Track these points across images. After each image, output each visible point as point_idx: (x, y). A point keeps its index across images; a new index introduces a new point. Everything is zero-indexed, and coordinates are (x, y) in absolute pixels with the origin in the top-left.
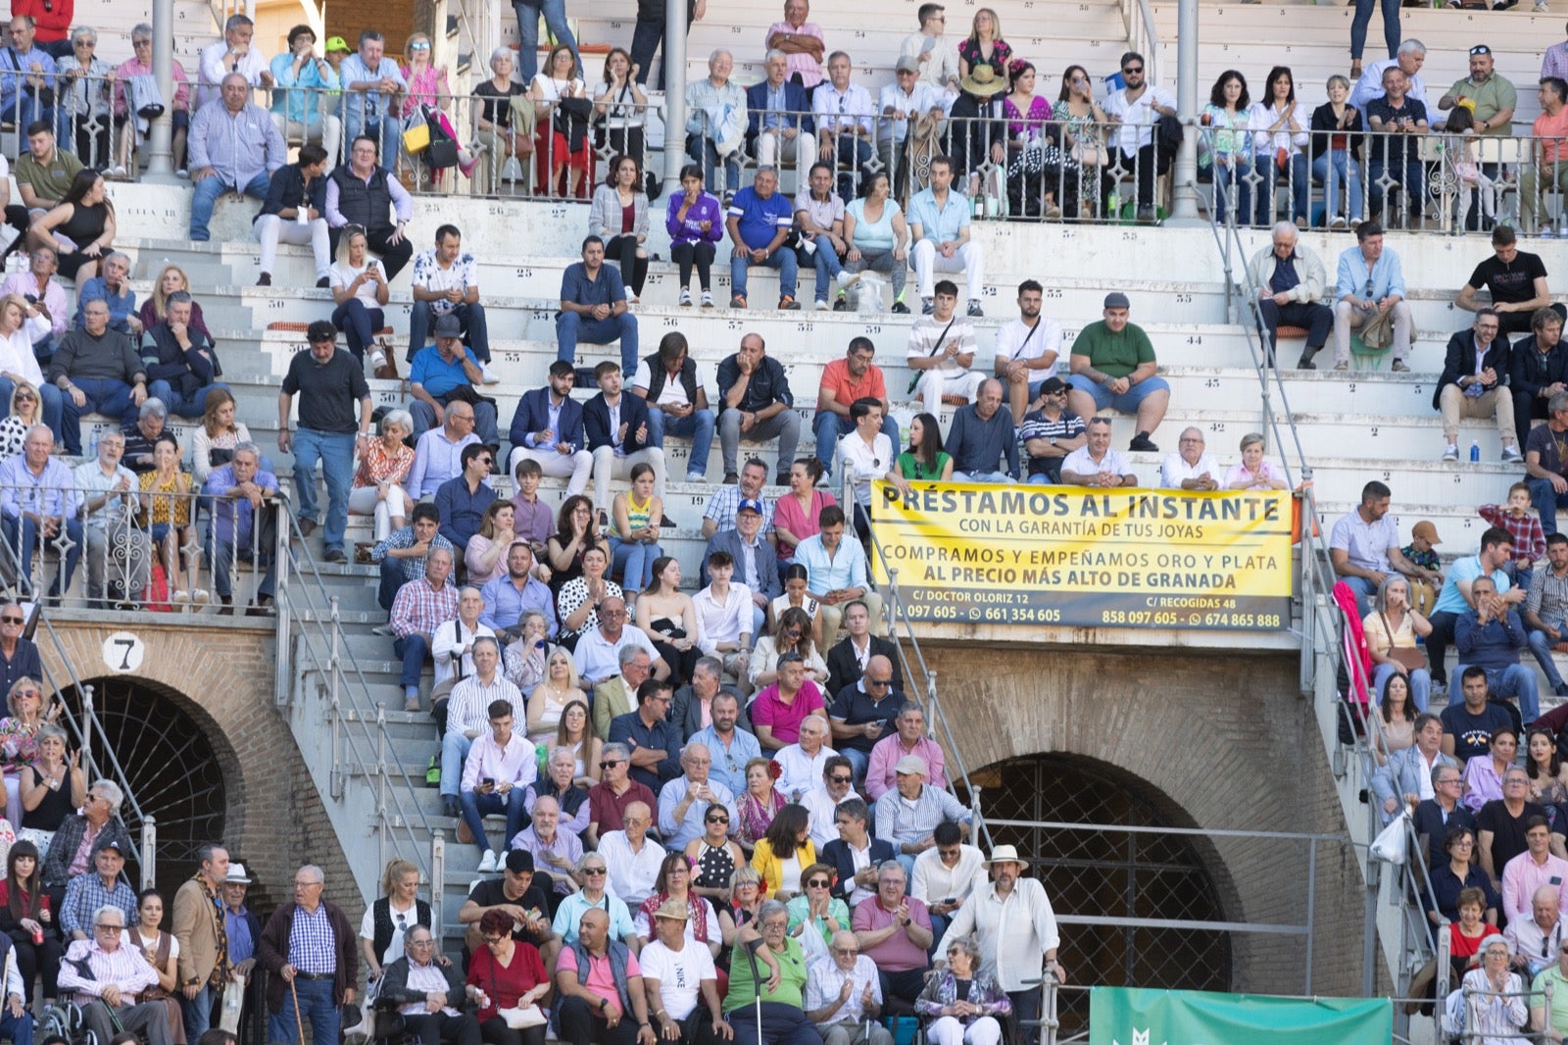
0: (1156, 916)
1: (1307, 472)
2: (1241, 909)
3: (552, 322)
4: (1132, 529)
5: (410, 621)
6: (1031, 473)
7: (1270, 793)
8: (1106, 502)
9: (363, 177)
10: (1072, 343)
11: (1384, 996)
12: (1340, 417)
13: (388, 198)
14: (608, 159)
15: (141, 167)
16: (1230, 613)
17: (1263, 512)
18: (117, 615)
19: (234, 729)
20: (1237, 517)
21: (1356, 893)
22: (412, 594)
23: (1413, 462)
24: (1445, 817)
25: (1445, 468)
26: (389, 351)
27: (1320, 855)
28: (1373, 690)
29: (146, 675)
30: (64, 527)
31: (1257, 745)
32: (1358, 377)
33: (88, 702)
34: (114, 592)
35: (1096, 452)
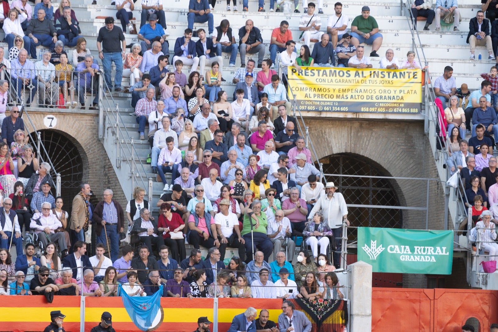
0: (379, 204)
1: (426, 63)
2: (405, 202)
4: (371, 81)
5: (141, 111)
6: (339, 64)
7: (415, 165)
8: (362, 73)
10: (352, 22)
11: (451, 230)
12: (437, 46)
16: (402, 108)
17: (413, 76)
18: (48, 109)
20: (404, 77)
21: (442, 197)
22: (142, 103)
23: (460, 60)
24: (470, 173)
25: (471, 61)
26: (134, 25)
27: (431, 185)
28: (447, 132)
29: (57, 129)
30: (31, 82)
31: (411, 150)
32: (443, 33)
35: (359, 57)
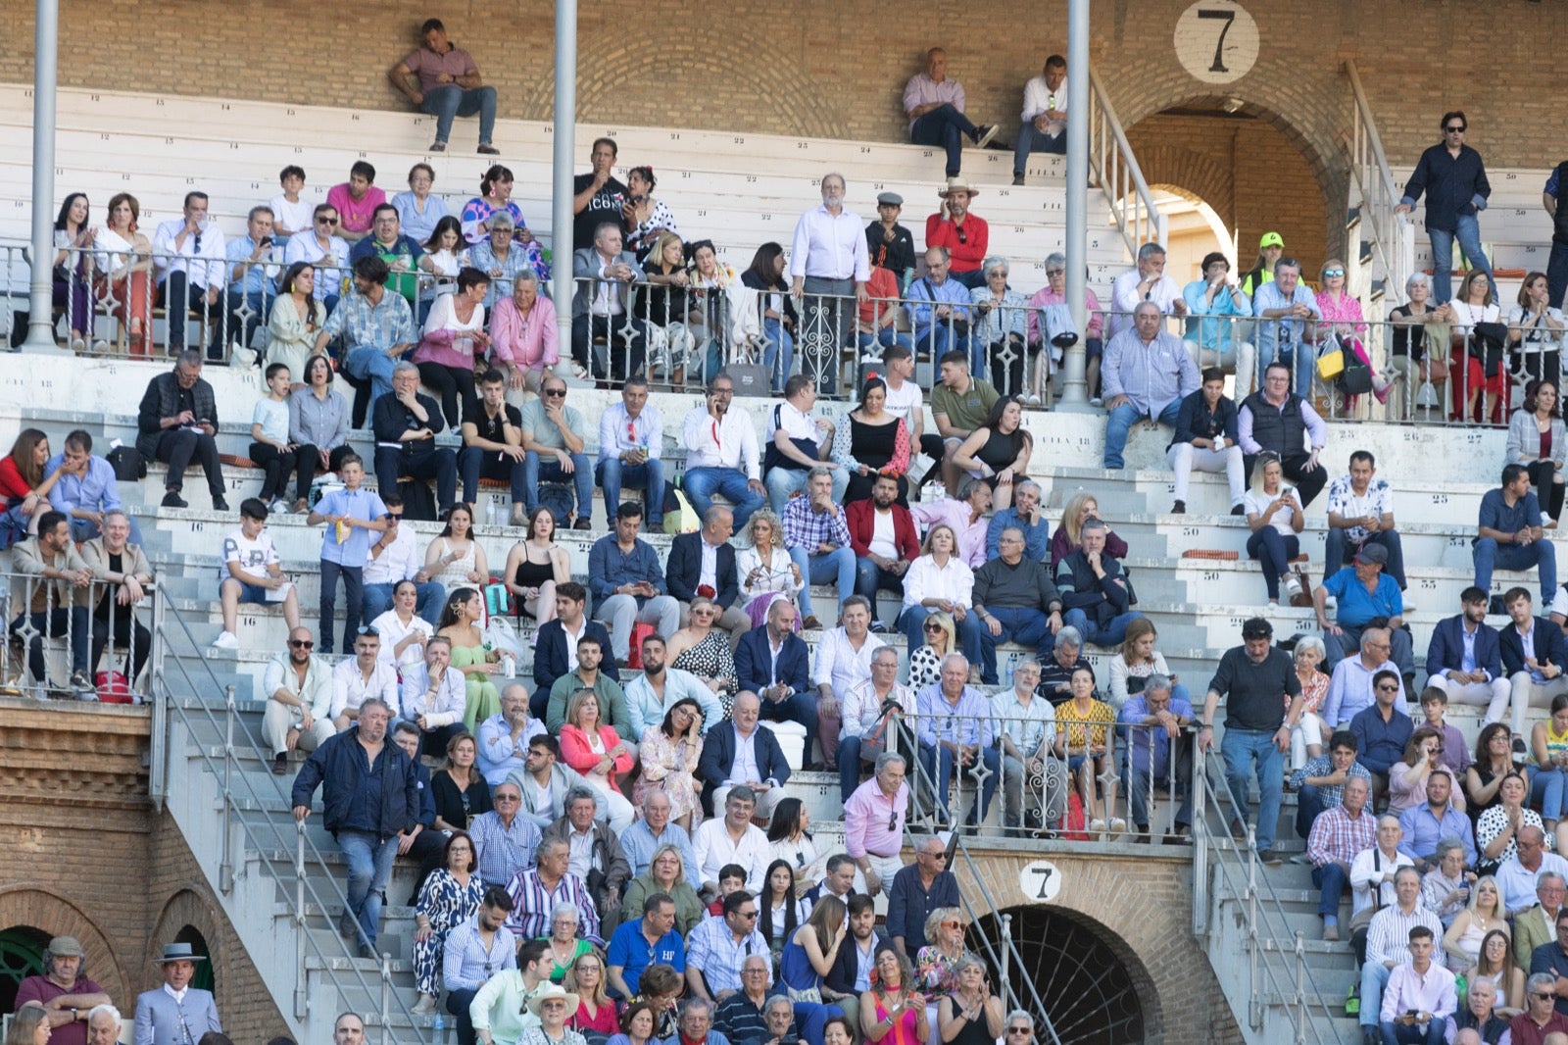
3: (1469, 547)
5: (1327, 850)
9: (1276, 404)
13: (1303, 425)
14: (1524, 383)
15: (1055, 396)
18: (1034, 843)
19: (1152, 959)
22: (1328, 824)
26: (1304, 579)
29: (1063, 904)
30: (981, 756)
33: (1006, 931)
34: (1031, 821)
